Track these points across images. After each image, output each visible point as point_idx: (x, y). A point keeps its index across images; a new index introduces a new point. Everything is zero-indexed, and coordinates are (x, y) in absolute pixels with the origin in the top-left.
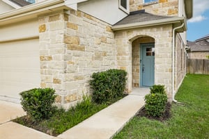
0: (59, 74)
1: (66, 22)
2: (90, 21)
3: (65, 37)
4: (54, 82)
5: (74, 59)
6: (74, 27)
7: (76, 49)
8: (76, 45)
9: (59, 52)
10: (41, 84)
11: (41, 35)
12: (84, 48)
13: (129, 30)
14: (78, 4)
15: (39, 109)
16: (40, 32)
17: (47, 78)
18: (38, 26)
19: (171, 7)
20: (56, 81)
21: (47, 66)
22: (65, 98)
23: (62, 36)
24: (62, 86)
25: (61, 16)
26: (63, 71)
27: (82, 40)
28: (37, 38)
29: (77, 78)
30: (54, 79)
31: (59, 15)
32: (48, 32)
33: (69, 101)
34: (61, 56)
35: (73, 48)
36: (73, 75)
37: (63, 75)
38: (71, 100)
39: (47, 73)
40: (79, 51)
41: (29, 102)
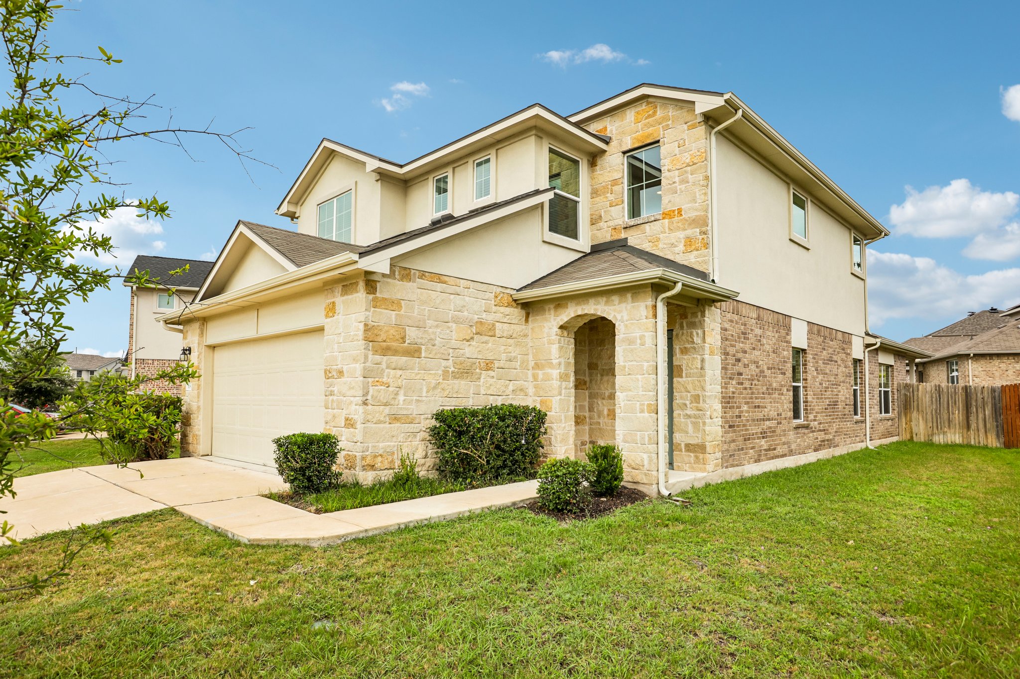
0: (353, 407)
1: (371, 297)
2: (440, 286)
3: (367, 328)
4: (346, 426)
5: (390, 376)
6: (394, 304)
7: (395, 352)
8: (395, 344)
9: (355, 360)
10: (325, 428)
11: (327, 323)
12: (419, 351)
13: (559, 301)
14: (391, 259)
15: (302, 470)
16: (327, 316)
17: (334, 417)
18: (324, 306)
19: (689, 232)
20: (350, 423)
21: (335, 389)
22: (363, 458)
23: (361, 326)
24: (358, 433)
25: (361, 285)
26: (359, 400)
27: (412, 334)
28: (321, 330)
29: (395, 418)
30: (347, 419)
31: (357, 283)
32: (339, 318)
33: (372, 467)
34: (358, 367)
35: (386, 351)
36: (387, 410)
37: (361, 409)
38: (378, 465)
39: (335, 405)
40: (404, 359)
41: (286, 457)
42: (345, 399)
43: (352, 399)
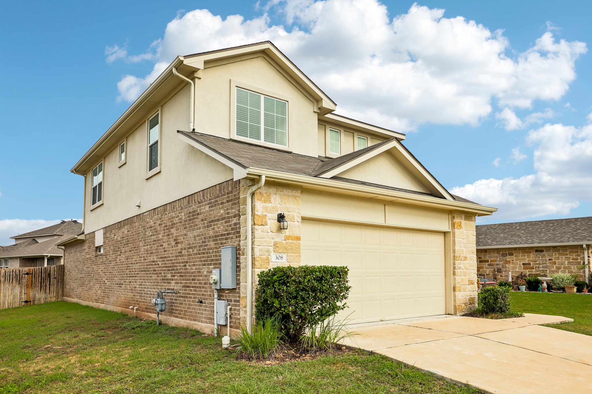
0: (472, 275)
11: (457, 231)
16: (457, 228)
17: (462, 280)
20: (471, 283)
21: (463, 267)
23: (475, 238)
30: (469, 281)
31: (472, 217)
32: (464, 231)
34: (475, 256)
39: (462, 274)
42: (468, 271)
43: (472, 271)
